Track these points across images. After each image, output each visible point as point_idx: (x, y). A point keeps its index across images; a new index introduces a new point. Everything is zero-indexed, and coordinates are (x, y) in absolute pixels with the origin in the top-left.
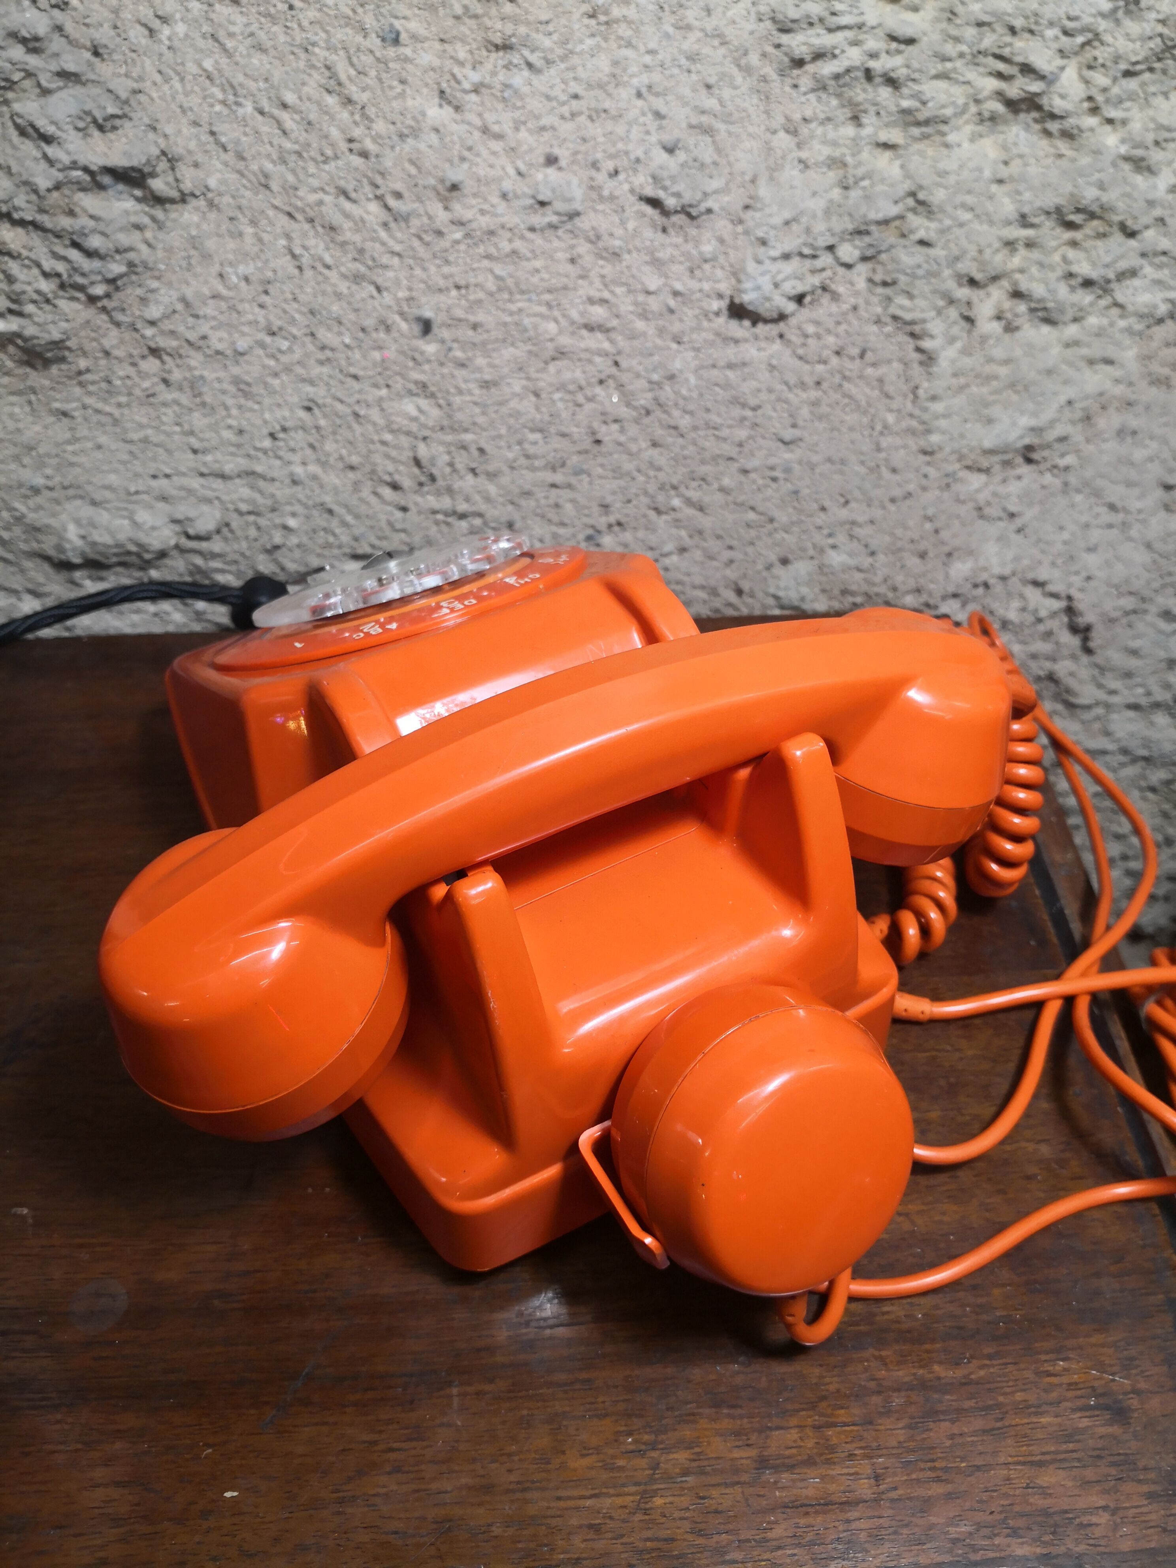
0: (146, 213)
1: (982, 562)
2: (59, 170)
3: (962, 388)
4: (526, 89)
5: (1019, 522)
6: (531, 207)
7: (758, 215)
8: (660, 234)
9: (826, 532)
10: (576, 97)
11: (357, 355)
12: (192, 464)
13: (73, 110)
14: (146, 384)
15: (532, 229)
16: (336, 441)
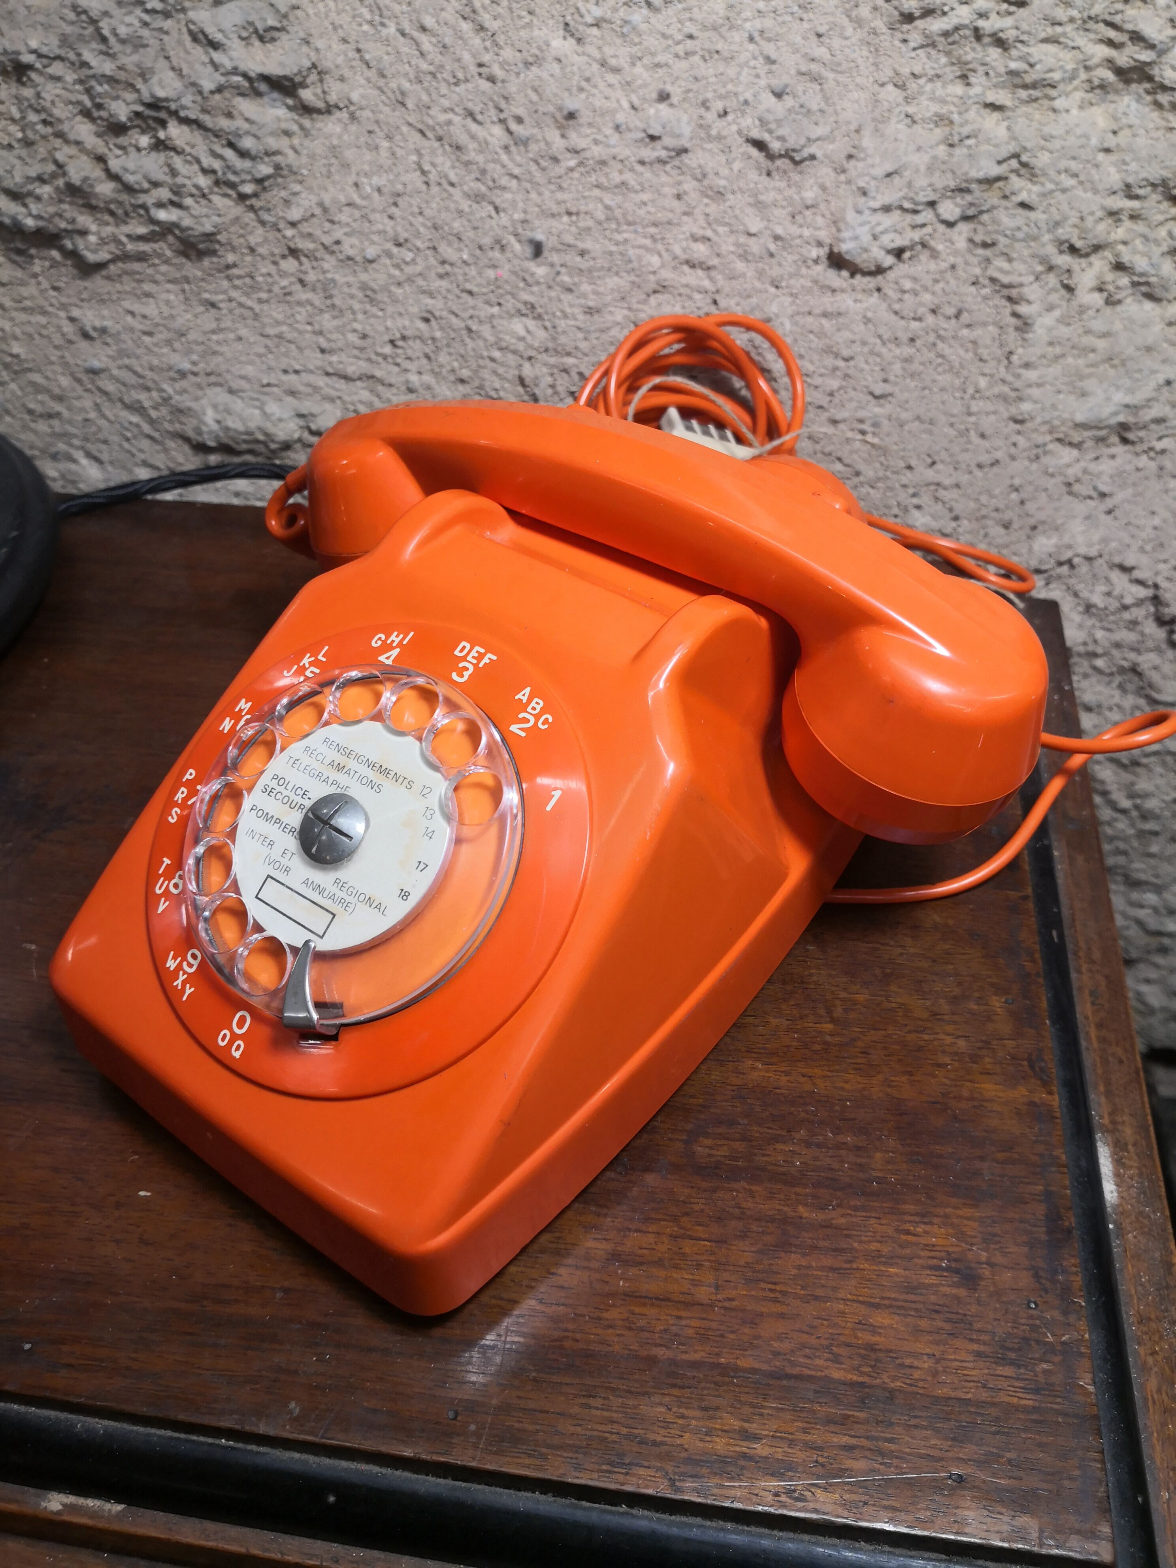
0: (296, 121)
1: (1066, 540)
2: (222, 74)
3: (1057, 358)
4: (644, 27)
5: (1109, 503)
6: (642, 140)
7: (860, 165)
8: (764, 176)
9: (911, 491)
10: (691, 37)
11: (473, 271)
12: (319, 363)
13: (239, 19)
14: (284, 283)
15: (642, 163)
16: (450, 354)
